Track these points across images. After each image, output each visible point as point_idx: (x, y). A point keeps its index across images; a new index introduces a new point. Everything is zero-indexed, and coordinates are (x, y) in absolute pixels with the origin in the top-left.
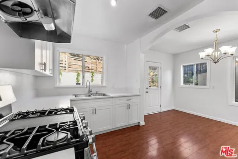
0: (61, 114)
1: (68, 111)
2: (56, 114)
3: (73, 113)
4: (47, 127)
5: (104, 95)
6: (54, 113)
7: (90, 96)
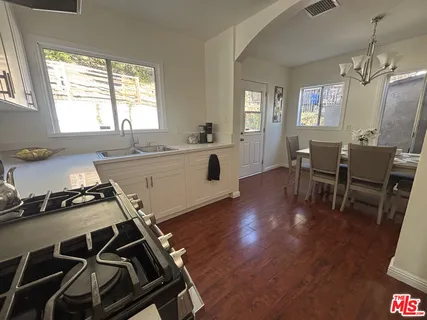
0: (85, 204)
1: (102, 195)
2: (71, 206)
3: (115, 199)
4: (57, 254)
5: (164, 149)
6: (64, 203)
7: (135, 152)
